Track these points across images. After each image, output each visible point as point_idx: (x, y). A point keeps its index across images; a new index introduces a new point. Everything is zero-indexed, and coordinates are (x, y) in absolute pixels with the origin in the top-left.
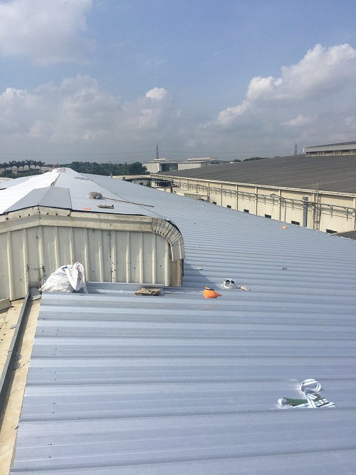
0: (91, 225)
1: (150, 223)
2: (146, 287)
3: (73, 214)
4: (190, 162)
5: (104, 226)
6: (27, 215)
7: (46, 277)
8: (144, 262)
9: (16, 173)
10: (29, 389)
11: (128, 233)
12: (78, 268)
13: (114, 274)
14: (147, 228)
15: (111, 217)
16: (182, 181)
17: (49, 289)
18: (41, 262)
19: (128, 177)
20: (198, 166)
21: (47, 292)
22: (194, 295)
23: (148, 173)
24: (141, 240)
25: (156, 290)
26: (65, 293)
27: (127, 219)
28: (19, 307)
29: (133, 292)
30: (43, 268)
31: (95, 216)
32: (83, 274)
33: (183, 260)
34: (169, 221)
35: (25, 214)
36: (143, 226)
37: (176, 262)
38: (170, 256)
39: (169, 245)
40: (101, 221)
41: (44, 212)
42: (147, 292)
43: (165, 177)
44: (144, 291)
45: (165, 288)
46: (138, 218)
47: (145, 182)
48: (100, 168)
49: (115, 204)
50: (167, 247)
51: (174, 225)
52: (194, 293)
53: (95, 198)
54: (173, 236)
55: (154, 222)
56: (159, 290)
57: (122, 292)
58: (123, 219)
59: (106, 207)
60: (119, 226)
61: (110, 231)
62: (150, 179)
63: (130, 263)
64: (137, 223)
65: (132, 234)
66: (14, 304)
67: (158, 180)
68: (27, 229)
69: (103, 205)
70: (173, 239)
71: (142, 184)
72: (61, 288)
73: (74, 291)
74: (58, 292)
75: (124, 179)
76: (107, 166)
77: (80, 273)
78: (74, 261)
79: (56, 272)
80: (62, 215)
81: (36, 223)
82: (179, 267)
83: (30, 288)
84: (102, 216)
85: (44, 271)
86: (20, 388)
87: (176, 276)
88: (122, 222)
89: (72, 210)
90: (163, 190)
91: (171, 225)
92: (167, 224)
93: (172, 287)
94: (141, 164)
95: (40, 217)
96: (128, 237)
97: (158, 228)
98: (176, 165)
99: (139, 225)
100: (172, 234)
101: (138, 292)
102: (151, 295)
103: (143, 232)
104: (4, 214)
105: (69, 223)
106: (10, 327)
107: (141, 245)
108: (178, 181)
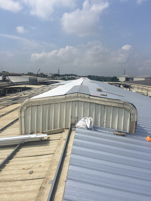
0: (97, 102)
1: (123, 104)
2: (119, 132)
3: (91, 97)
4: (139, 77)
5: (103, 103)
6: (73, 96)
7: (78, 121)
8: (118, 120)
9: (67, 79)
10: (70, 166)
11: (113, 107)
12: (90, 119)
13: (105, 124)
14: (121, 106)
15: (106, 100)
16: (135, 86)
17: (79, 126)
18: (76, 115)
19: (110, 83)
20: (143, 79)
21: (78, 127)
22: (141, 138)
23: (120, 82)
24: (118, 110)
25: (123, 134)
26: (84, 129)
27: (113, 101)
28: (67, 132)
29: (113, 133)
30: (77, 117)
31: (99, 99)
32: (92, 122)
33: (136, 122)
34: (131, 104)
35: (72, 95)
36: (119, 105)
37: (133, 122)
38: (131, 119)
39: (131, 114)
40: (101, 101)
41: (79, 95)
42: (119, 134)
43: (127, 84)
44: (117, 133)
45: (127, 133)
46: (117, 101)
47: (118, 85)
48: (99, 78)
49: (108, 94)
50: (129, 115)
51: (133, 106)
52: (141, 137)
53: (99, 91)
54: (133, 110)
55: (124, 103)
56: (124, 134)
57: (107, 132)
58: (111, 101)
59: (104, 95)
60: (109, 104)
61: (105, 105)
62: (120, 84)
63: (112, 120)
64: (117, 103)
65: (114, 108)
66: (65, 130)
67: (124, 85)
68: (72, 101)
69: (103, 94)
70: (133, 112)
71: (116, 86)
72: (83, 127)
73: (88, 129)
74: (82, 128)
75: (109, 83)
76: (102, 77)
77: (91, 122)
78: (89, 116)
79: (82, 120)
80: (86, 97)
81: (76, 99)
82: (134, 125)
83: (71, 125)
84: (102, 99)
85: (77, 119)
86: (67, 165)
87: (133, 129)
88: (110, 102)
89: (90, 95)
90: (126, 89)
91: (132, 106)
92: (130, 105)
93: (130, 133)
94: (117, 77)
95: (78, 97)
96: (112, 109)
97: (126, 106)
98: (133, 79)
99: (117, 104)
100: (132, 110)
101: (115, 133)
102: (121, 135)
103: (119, 107)
104: (65, 95)
105: (89, 101)
106: (63, 139)
107: (118, 113)
108: (133, 85)
